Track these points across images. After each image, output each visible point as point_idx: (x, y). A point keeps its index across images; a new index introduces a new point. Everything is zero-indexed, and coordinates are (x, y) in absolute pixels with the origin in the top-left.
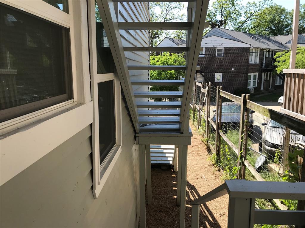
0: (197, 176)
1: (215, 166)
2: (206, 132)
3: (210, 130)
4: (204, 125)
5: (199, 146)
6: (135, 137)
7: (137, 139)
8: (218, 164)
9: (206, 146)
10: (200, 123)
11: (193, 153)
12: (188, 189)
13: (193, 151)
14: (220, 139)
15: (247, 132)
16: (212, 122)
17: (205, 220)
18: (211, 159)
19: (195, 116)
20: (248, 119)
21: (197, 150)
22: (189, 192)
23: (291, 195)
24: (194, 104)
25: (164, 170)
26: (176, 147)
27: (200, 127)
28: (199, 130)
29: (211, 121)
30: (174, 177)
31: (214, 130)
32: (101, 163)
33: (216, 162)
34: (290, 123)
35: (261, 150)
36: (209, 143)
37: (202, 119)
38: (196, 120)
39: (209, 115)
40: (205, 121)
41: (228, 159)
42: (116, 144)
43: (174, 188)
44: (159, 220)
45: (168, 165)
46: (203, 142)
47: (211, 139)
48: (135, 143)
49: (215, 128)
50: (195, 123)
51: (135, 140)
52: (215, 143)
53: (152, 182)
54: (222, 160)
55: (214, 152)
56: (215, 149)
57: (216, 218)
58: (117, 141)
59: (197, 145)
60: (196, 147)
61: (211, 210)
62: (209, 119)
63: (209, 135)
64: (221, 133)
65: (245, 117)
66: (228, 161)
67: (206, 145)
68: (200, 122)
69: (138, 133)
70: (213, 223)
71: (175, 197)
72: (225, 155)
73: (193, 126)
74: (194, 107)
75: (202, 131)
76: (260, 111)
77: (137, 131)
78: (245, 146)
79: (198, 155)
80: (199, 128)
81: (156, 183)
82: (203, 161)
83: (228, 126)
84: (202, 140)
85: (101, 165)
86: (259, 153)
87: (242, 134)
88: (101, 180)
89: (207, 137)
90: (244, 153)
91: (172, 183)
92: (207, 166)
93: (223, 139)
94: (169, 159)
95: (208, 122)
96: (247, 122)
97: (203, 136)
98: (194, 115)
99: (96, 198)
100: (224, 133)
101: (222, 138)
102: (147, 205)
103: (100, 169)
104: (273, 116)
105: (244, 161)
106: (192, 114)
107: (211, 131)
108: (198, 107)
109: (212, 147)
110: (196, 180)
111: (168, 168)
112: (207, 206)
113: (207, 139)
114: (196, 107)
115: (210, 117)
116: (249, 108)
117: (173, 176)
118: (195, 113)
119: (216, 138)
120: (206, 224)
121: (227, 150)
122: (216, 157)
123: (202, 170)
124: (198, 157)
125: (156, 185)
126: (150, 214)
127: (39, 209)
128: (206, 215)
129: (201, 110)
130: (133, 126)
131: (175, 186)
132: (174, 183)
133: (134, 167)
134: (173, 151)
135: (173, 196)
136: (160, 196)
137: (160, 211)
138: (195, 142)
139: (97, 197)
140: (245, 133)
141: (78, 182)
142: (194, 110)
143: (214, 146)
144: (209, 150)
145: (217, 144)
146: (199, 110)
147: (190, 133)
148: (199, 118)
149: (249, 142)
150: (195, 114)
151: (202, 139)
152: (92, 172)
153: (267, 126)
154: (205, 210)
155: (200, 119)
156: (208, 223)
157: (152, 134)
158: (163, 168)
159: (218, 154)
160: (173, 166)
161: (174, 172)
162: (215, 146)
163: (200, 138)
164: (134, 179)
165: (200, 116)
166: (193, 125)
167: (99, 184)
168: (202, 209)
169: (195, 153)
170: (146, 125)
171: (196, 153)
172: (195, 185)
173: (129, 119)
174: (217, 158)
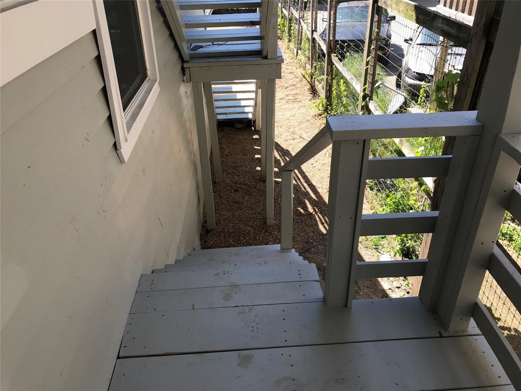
0: (294, 135)
1: (323, 116)
2: (309, 59)
3: (317, 55)
4: (307, 47)
5: (298, 86)
6: (183, 69)
7: (187, 72)
8: (328, 113)
9: (310, 84)
10: (301, 43)
11: (287, 98)
12: (280, 155)
13: (287, 95)
14: (332, 71)
15: (376, 52)
16: (321, 39)
17: (304, 198)
18: (316, 106)
19: (292, 32)
20: (379, 28)
21: (294, 92)
22: (281, 160)
23: (424, 130)
24: (290, 8)
25: (240, 129)
26: (257, 88)
27: (299, 51)
28: (299, 57)
29: (318, 39)
30: (257, 139)
31: (324, 55)
32: (124, 109)
33: (324, 110)
34: (446, 28)
35: (398, 86)
36: (315, 78)
37: (303, 37)
38: (293, 40)
39: (316, 27)
40: (308, 39)
41: (344, 103)
42: (147, 78)
43: (257, 156)
44: (235, 203)
45: (245, 120)
46: (304, 77)
47: (317, 72)
48: (184, 81)
49: (325, 51)
50: (292, 45)
51: (184, 74)
52: (325, 77)
53: (221, 148)
54: (335, 105)
55: (322, 93)
56: (323, 89)
57: (321, 193)
58: (149, 72)
59: (294, 83)
60: (293, 87)
61: (314, 184)
62: (316, 35)
63: (314, 65)
64: (335, 59)
65: (375, 25)
66: (344, 106)
67: (309, 82)
68: (299, 42)
69: (187, 62)
70: (316, 201)
71: (259, 168)
72: (339, 97)
73: (287, 51)
74: (289, 15)
75: (303, 58)
76: (400, 11)
77: (186, 58)
78: (371, 76)
79: (295, 101)
80: (297, 53)
81: (227, 150)
82: (303, 110)
83: (346, 44)
84: (303, 74)
85: (126, 111)
86: (396, 91)
87: (368, 56)
88: (128, 133)
89: (312, 69)
90: (370, 89)
91: (253, 148)
92: (309, 118)
93: (337, 69)
94: (247, 110)
95: (314, 39)
96: (378, 33)
97: (305, 68)
98: (290, 30)
99: (125, 163)
100: (339, 58)
101: (336, 67)
102: (214, 183)
103: (124, 118)
104: (420, 17)
105: (369, 102)
106: (286, 28)
107: (319, 57)
108: (296, 15)
109: (319, 85)
110: (292, 142)
111: (246, 125)
112: (308, 179)
113: (311, 72)
114: (292, 14)
115: (316, 31)
116: (382, 7)
117: (254, 137)
118: (292, 26)
119: (325, 69)
120: (305, 203)
121: (343, 88)
122: (325, 101)
123: (302, 126)
124: (296, 105)
125: (228, 153)
126: (220, 196)
127: (29, 167)
128: (307, 191)
129: (301, 19)
130: (176, 47)
131: (259, 152)
132: (257, 147)
133: (186, 121)
134: (253, 95)
135: (255, 168)
136: (234, 169)
137: (235, 191)
138: (291, 79)
139: (126, 161)
140: (373, 54)
141: (88, 133)
142: (290, 20)
143: (322, 83)
144: (314, 91)
145: (327, 79)
146: (298, 18)
147: (279, 57)
148: (298, 36)
149: (379, 70)
150: (292, 28)
151: (303, 72)
152: (110, 120)
153: (413, 43)
154: (305, 185)
155: (300, 36)
156: (309, 202)
157: (212, 62)
158: (238, 126)
159: (329, 97)
160: (255, 122)
161: (257, 132)
162: (324, 83)
163: (300, 72)
164: (188, 143)
165: (300, 32)
166: (288, 48)
167: (126, 140)
168: (300, 184)
169: (290, 97)
170: (202, 47)
171: (293, 98)
172: (289, 150)
173: (168, 33)
174: (326, 104)
